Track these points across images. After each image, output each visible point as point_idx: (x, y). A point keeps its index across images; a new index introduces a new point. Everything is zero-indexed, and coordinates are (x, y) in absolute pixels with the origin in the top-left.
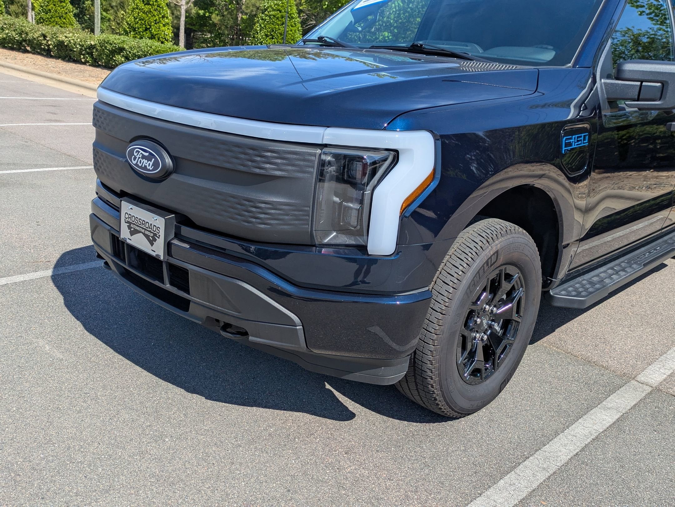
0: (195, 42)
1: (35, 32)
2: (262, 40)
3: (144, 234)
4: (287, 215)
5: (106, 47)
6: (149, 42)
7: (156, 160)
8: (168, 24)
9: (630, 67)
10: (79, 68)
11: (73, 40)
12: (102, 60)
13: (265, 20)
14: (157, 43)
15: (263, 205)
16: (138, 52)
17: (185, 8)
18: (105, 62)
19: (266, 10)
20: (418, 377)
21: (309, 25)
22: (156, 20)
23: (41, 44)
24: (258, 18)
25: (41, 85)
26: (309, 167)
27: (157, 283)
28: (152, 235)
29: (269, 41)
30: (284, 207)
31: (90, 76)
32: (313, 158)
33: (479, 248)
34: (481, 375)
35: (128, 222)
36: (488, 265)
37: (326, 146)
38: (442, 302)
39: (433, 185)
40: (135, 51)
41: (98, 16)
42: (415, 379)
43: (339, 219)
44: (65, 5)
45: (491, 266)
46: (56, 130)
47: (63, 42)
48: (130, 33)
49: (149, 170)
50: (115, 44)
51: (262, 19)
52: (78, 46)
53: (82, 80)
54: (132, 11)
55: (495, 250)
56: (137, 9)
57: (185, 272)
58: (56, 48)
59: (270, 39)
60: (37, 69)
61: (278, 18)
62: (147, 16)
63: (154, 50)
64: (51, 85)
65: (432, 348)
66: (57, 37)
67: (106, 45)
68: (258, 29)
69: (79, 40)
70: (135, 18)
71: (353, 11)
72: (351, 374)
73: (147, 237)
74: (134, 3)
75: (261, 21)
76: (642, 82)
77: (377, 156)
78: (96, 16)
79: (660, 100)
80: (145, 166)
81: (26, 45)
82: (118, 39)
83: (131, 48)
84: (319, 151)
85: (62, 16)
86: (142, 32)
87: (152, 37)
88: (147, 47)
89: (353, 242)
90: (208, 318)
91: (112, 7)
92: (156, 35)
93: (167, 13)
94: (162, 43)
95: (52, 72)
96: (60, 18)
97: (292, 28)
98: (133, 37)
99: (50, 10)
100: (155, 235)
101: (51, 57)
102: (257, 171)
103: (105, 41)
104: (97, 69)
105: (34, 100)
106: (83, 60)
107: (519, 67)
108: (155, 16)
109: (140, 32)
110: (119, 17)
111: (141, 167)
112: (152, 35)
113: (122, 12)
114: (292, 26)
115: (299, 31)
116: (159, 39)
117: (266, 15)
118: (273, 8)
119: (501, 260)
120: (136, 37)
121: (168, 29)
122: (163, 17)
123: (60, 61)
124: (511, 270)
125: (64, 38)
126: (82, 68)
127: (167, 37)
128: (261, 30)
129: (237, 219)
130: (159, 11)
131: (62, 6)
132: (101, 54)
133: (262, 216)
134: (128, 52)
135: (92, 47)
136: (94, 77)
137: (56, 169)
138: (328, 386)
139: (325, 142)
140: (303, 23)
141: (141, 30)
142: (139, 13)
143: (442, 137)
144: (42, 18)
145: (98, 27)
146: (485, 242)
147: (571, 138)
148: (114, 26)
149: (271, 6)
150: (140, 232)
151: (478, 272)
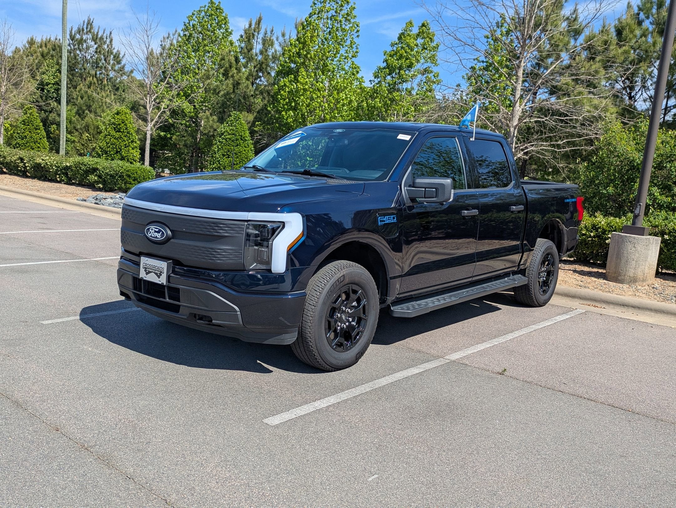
0: (156, 160)
1: (13, 156)
2: (219, 159)
3: (155, 273)
4: (231, 255)
5: (80, 168)
6: (120, 163)
7: (162, 231)
8: (136, 147)
9: (419, 181)
10: (55, 186)
11: (50, 162)
12: (76, 179)
13: (222, 142)
14: (128, 164)
15: (219, 251)
16: (110, 172)
17: (150, 133)
18: (79, 181)
19: (223, 134)
20: (304, 342)
21: (262, 144)
22: (125, 145)
23: (18, 166)
24: (216, 141)
25: (24, 201)
26: (241, 231)
27: (161, 299)
28: (159, 272)
29: (226, 159)
30: (229, 251)
31: (66, 192)
32: (243, 227)
33: (333, 273)
34: (343, 347)
35: (145, 268)
36: (338, 282)
37: (249, 221)
38: (314, 300)
39: (303, 239)
40: (108, 171)
41: (63, 138)
42: (303, 344)
43: (258, 256)
44: (39, 131)
45: (341, 282)
46: (50, 235)
47: (39, 164)
48: (102, 155)
49: (158, 238)
50: (89, 165)
51: (220, 142)
52: (54, 167)
53: (60, 196)
54: (105, 137)
55: (342, 274)
56: (109, 135)
57: (178, 290)
58: (32, 169)
59: (226, 158)
60: (18, 188)
61: (233, 141)
62: (118, 141)
63: (125, 170)
64: (34, 202)
65: (310, 324)
66: (34, 160)
67: (81, 166)
68: (216, 150)
69: (55, 162)
70: (107, 143)
71: (276, 150)
72: (267, 340)
73: (156, 274)
74: (106, 131)
75: (218, 143)
76: (425, 188)
77: (275, 225)
78: (61, 139)
79: (436, 197)
80: (156, 236)
81: (3, 167)
82: (92, 161)
83: (104, 168)
84: (246, 223)
85: (37, 142)
86: (114, 155)
87: (122, 159)
88: (118, 167)
89: (265, 268)
90: (191, 314)
91: (77, 130)
92: (125, 156)
93: (136, 139)
94: (131, 163)
95: (31, 190)
96: (35, 143)
97: (246, 149)
98: (105, 159)
99: (26, 136)
100: (161, 272)
101: (27, 177)
102: (216, 234)
103: (79, 163)
104: (72, 187)
105: (23, 214)
106: (58, 179)
107: (356, 182)
108: (125, 141)
109: (111, 155)
110: (83, 139)
111: (154, 237)
112: (122, 157)
113: (87, 135)
114: (245, 147)
115: (251, 151)
116: (128, 160)
117: (223, 139)
118: (228, 133)
119: (347, 281)
120: (107, 159)
121: (137, 151)
122: (132, 142)
123: (36, 180)
124: (355, 287)
125: (41, 160)
126: (58, 186)
127: (136, 158)
128: (218, 151)
129: (206, 259)
130: (129, 137)
131: (37, 133)
132: (76, 174)
133: (219, 256)
134: (101, 172)
135: (67, 168)
136: (70, 193)
137: (60, 261)
138: (258, 362)
139: (249, 219)
140: (255, 144)
141: (112, 153)
142: (110, 139)
143: (306, 216)
144: (18, 144)
145: (63, 149)
146: (337, 270)
147: (384, 218)
148: (78, 147)
149: (227, 131)
150: (152, 272)
151: (333, 285)
